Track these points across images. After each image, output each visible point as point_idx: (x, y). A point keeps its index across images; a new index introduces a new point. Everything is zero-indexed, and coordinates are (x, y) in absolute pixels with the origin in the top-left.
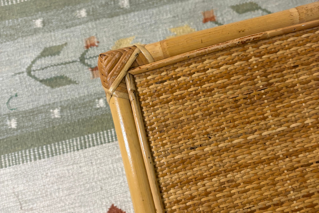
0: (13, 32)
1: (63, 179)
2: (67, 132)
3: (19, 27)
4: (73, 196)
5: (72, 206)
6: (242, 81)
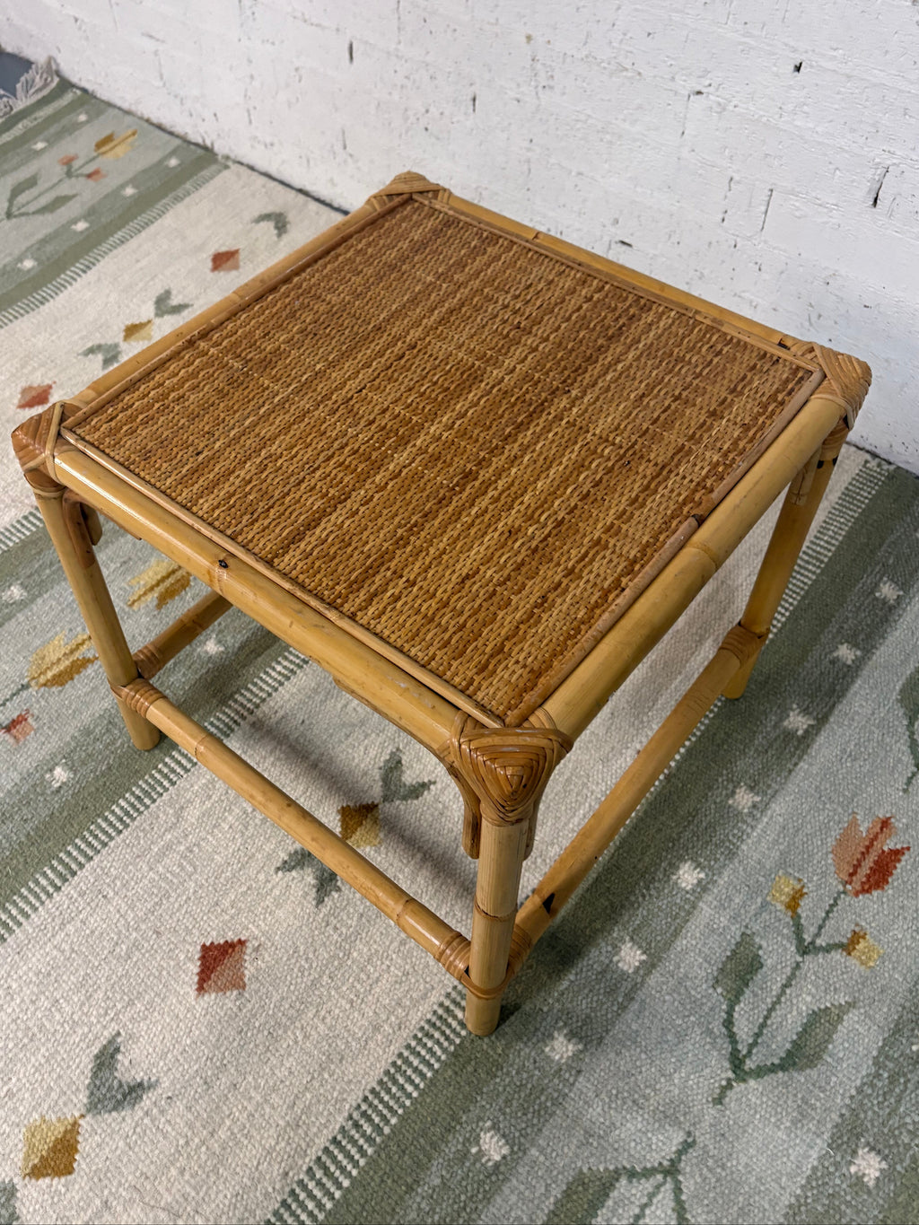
1: (54, 975)
4: (100, 995)
5: (107, 1018)
6: (214, 372)
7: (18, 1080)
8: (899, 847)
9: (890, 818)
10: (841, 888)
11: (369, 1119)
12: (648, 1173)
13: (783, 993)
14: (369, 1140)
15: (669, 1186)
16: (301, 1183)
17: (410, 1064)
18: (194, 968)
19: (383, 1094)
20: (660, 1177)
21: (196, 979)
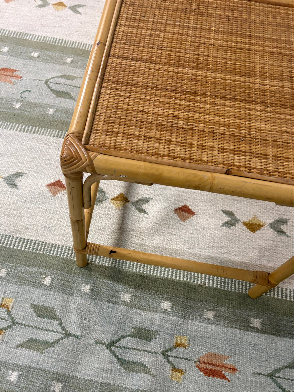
0: (48, 58)
1: (32, 150)
2: (52, 124)
3: (54, 57)
4: (33, 164)
5: (29, 169)
7: (3, 159)
8: (227, 377)
9: (237, 370)
10: (196, 360)
11: (38, 246)
12: (63, 328)
13: (144, 351)
14: (33, 249)
15: (62, 336)
16: (13, 237)
17: (58, 249)
18: (52, 181)
19: (47, 246)
20: (64, 332)
21: (50, 183)
